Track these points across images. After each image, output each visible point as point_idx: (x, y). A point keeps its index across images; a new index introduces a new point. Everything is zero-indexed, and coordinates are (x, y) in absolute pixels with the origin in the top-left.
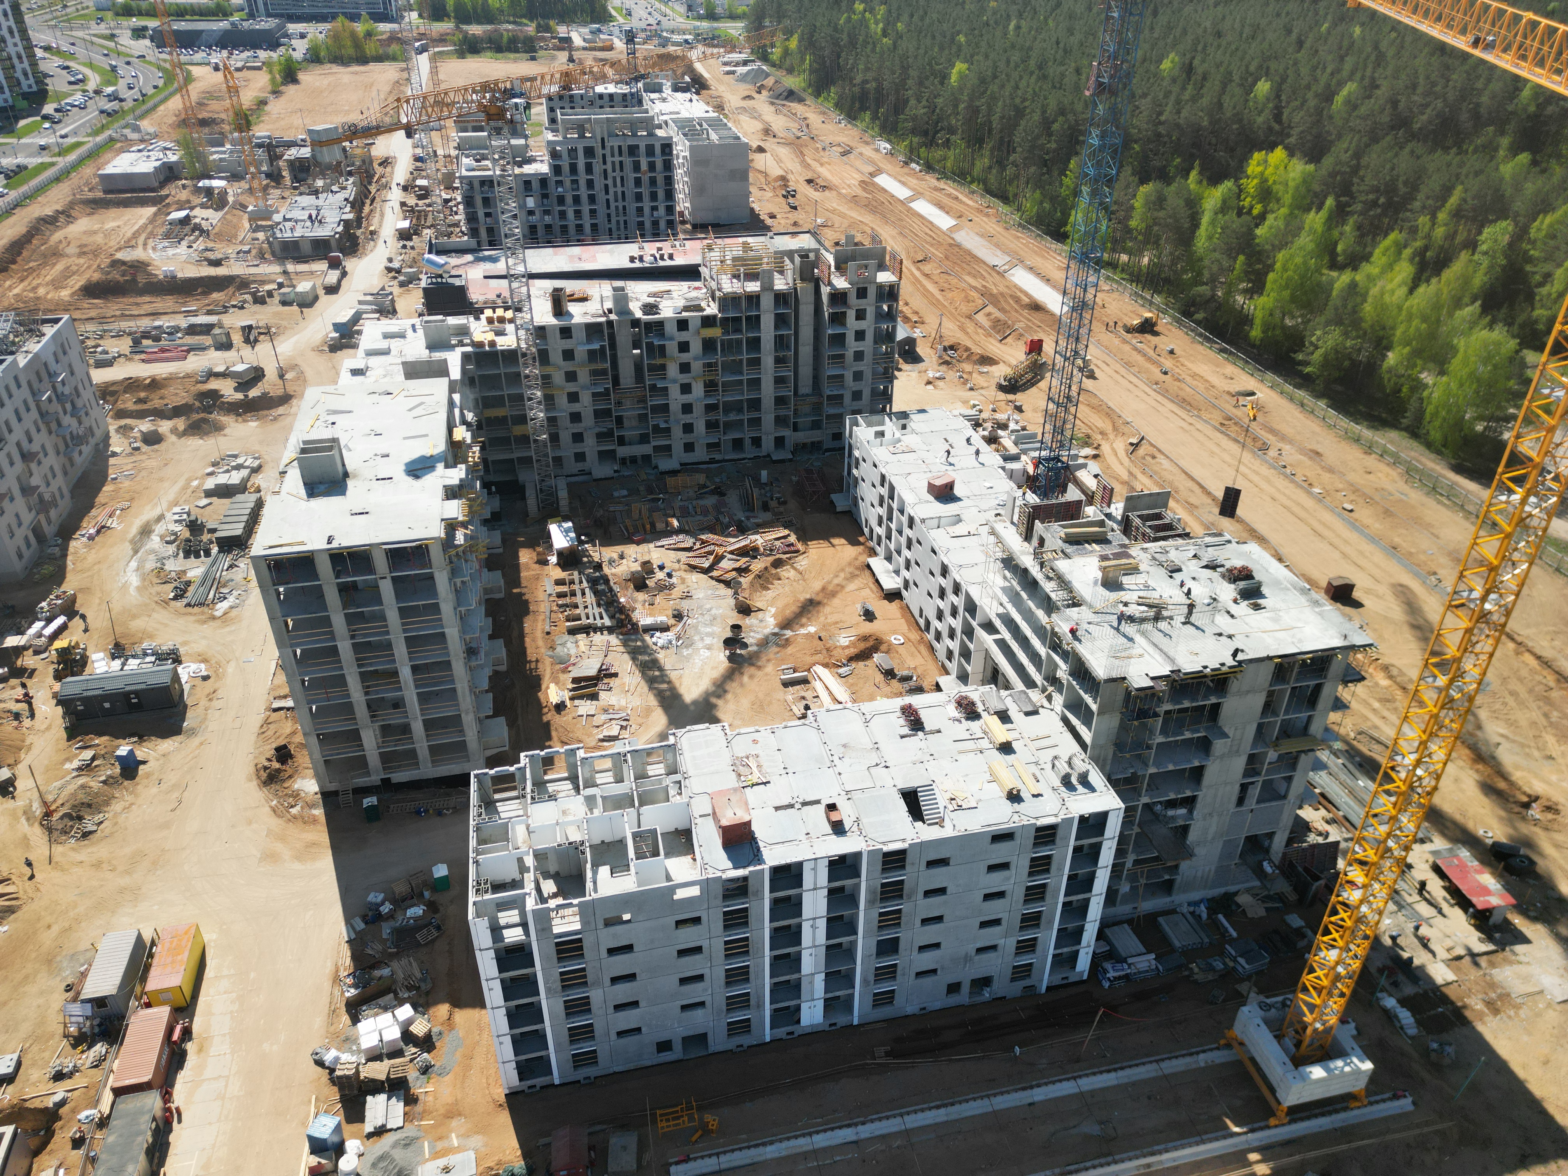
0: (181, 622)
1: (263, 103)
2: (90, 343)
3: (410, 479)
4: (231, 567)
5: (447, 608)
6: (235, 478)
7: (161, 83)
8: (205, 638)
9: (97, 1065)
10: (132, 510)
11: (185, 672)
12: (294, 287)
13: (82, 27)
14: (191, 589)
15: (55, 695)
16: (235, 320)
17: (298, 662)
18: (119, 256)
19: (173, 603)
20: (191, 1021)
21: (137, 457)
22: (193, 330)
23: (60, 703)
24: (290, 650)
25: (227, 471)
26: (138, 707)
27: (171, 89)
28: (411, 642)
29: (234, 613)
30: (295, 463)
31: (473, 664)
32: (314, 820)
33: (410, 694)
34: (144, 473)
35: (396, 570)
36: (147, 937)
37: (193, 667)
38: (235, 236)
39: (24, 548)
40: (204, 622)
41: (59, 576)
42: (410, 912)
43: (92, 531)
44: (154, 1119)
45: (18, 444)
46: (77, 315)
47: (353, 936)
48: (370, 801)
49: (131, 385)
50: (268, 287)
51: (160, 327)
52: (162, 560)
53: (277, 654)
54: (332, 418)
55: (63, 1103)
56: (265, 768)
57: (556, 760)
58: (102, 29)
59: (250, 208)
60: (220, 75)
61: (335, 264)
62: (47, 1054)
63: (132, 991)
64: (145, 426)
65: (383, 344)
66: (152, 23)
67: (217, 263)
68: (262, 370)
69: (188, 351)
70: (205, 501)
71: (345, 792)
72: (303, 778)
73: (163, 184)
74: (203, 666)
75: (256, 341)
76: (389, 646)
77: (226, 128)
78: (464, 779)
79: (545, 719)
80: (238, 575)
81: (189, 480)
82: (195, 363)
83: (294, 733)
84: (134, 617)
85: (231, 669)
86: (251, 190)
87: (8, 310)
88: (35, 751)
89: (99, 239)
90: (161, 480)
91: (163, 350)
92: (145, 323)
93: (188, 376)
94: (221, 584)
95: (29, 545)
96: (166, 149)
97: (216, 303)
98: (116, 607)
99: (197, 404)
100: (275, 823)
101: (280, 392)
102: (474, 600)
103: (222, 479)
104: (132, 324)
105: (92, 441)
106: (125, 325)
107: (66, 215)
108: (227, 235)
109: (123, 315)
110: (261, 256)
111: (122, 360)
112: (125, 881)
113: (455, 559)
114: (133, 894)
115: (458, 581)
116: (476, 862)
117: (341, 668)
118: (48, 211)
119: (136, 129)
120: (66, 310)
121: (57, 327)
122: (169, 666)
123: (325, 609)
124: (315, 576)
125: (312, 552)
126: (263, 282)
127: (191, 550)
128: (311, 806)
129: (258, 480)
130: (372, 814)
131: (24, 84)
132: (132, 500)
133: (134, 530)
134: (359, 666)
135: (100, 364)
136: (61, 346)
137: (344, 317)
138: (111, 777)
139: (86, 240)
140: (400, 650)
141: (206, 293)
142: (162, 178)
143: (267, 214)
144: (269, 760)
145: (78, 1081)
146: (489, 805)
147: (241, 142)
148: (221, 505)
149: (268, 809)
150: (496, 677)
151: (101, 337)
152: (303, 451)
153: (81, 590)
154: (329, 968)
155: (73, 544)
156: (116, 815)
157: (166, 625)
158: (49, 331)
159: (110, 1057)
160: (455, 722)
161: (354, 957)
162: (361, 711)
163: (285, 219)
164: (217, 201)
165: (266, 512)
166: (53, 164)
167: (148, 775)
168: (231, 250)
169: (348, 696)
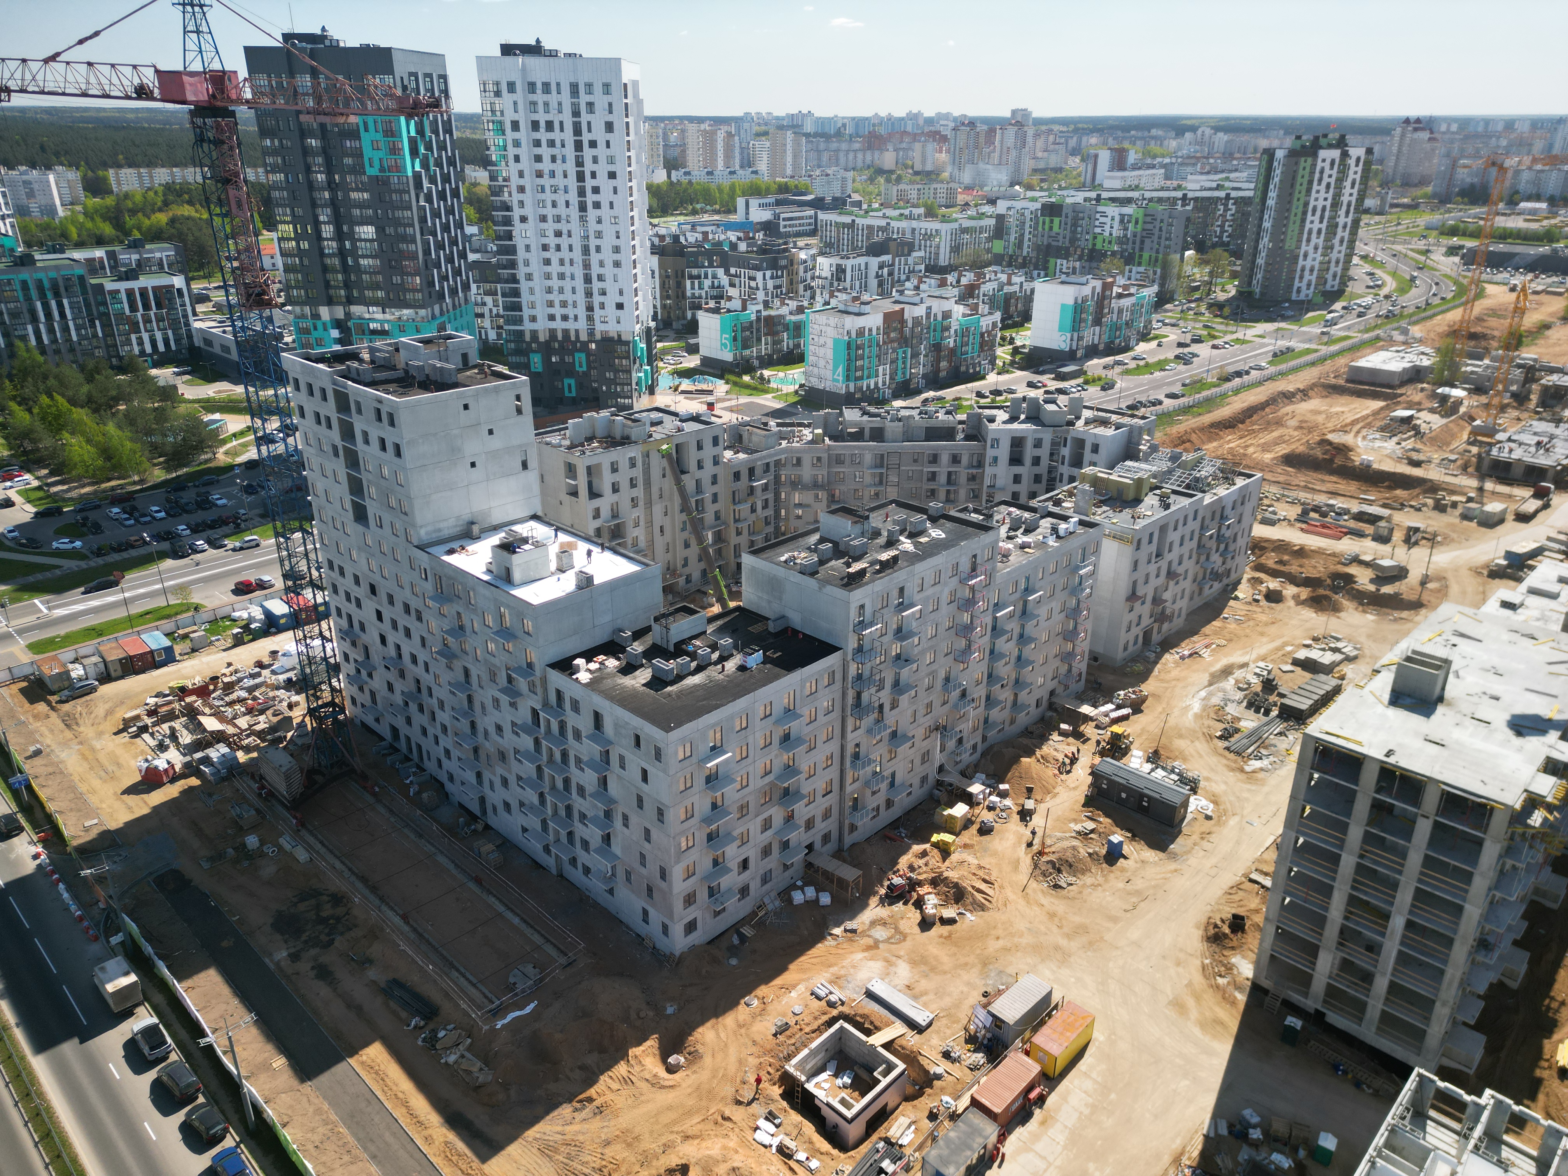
0: (1213, 760)
1: (1547, 326)
2: (1266, 502)
3: (1510, 734)
4: (1281, 734)
5: (1480, 884)
6: (1327, 658)
7: (1450, 296)
8: (1226, 783)
9: (973, 1068)
10: (1226, 650)
11: (1196, 803)
12: (1482, 504)
13: (1405, 242)
14: (1237, 736)
15: (1092, 766)
16: (1405, 519)
17: (1296, 849)
18: (1330, 437)
19: (1216, 741)
20: (1049, 1093)
21: (1253, 608)
22: (1361, 517)
23: (1092, 774)
24: (1294, 835)
25: (1323, 650)
26: (1144, 811)
27: (1457, 302)
28: (1420, 895)
29: (1261, 775)
30: (1394, 668)
31: (1480, 958)
32: (1233, 1003)
33: (1391, 947)
34: (1251, 623)
35: (1442, 816)
36: (1056, 998)
37: (1204, 802)
38: (1448, 444)
39: (1131, 643)
40: (1233, 770)
41: (1144, 676)
42: (1276, 1157)
43: (1186, 653)
44: (985, 1147)
45: (1170, 563)
46: (1269, 476)
47: (1212, 1135)
48: (1294, 1022)
49: (1281, 546)
50: (1455, 498)
51: (1332, 506)
52: (1226, 701)
53: (1280, 831)
54: (1456, 640)
55: (939, 1077)
56: (1216, 926)
57: (1528, 1128)
58: (1421, 245)
59: (1478, 422)
60: (1514, 295)
61: (1541, 494)
62: (948, 1032)
63: (1022, 1032)
64: (1273, 584)
65: (1555, 588)
66: (1470, 243)
67: (1417, 464)
68: (1407, 571)
69: (1346, 534)
70: (1289, 667)
71: (1276, 997)
72: (1244, 957)
73: (1403, 384)
74: (1211, 806)
75: (1416, 543)
76: (1394, 886)
77: (1494, 344)
78: (1405, 1072)
79: (1538, 1073)
80: (1282, 744)
81: (1286, 644)
82: (1347, 546)
83: (1257, 911)
84: (1181, 736)
85: (1233, 822)
86: (1487, 406)
87: (1218, 458)
88: (1058, 800)
89: (1320, 419)
90: (1262, 634)
91: (1324, 526)
92: (1321, 499)
93: (1334, 555)
94: (1264, 745)
95: (1135, 643)
96: (1423, 353)
97: (1396, 499)
98: (1172, 721)
99: (1329, 581)
100: (1198, 979)
101: (1413, 597)
102: (1517, 892)
103: (1314, 654)
104: (1309, 496)
105: (1225, 581)
106: (1303, 496)
107: (1305, 393)
108: (1440, 440)
109: (1306, 487)
110: (1465, 468)
111: (1285, 523)
112: (1063, 942)
113: (1517, 838)
114: (1063, 957)
115: (1509, 863)
116: (1373, 1164)
117: (1334, 879)
118: (1291, 388)
119: (1405, 332)
120: (1262, 470)
121: (1248, 481)
122: (1186, 790)
123: (1349, 815)
124: (1355, 780)
125: (1365, 756)
126: (1453, 492)
127: (1254, 704)
128: (1238, 988)
129: (1348, 669)
130: (1289, 1036)
131: (1330, 282)
132: (1230, 640)
133: (1218, 666)
134: (1353, 888)
135: (1265, 522)
136: (1243, 497)
137: (1523, 547)
138: (1096, 853)
139: (1310, 417)
140: (1405, 897)
141: (1391, 488)
142: (1406, 378)
143: (1491, 432)
144: (1223, 921)
145: (956, 1070)
146: (1419, 1116)
147: (1501, 360)
148: (1302, 676)
149: (1198, 963)
150: (1497, 990)
151: (1278, 500)
152: (1408, 659)
153: (1154, 695)
154: (1177, 1144)
155: (1167, 656)
156: (1084, 885)
157: (1201, 756)
158: (1240, 482)
159: (983, 1070)
160: (1426, 1005)
161: (1203, 1154)
162: (1332, 931)
163: (1510, 440)
164: (1447, 407)
165: (1340, 700)
166: (1316, 351)
167: (1123, 870)
168: (1436, 456)
169: (1326, 909)
